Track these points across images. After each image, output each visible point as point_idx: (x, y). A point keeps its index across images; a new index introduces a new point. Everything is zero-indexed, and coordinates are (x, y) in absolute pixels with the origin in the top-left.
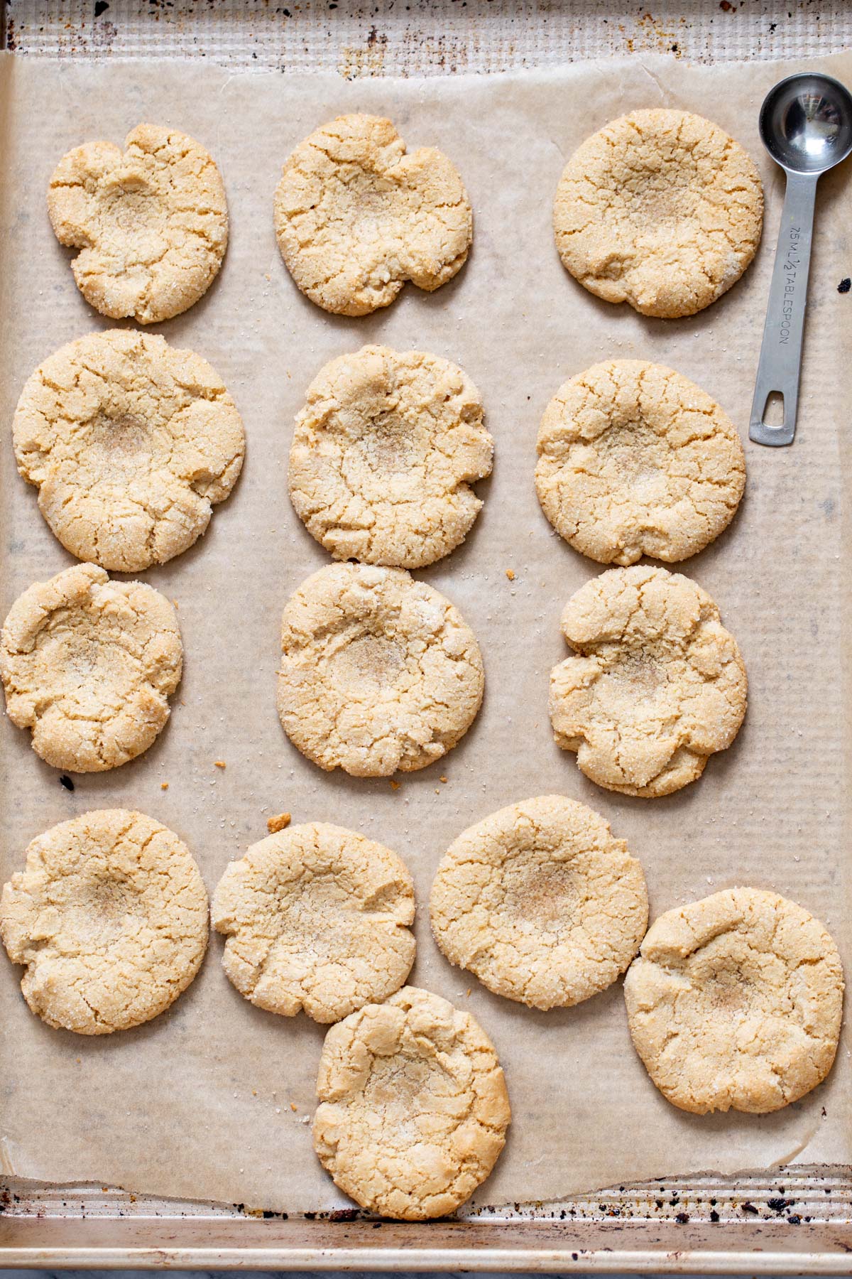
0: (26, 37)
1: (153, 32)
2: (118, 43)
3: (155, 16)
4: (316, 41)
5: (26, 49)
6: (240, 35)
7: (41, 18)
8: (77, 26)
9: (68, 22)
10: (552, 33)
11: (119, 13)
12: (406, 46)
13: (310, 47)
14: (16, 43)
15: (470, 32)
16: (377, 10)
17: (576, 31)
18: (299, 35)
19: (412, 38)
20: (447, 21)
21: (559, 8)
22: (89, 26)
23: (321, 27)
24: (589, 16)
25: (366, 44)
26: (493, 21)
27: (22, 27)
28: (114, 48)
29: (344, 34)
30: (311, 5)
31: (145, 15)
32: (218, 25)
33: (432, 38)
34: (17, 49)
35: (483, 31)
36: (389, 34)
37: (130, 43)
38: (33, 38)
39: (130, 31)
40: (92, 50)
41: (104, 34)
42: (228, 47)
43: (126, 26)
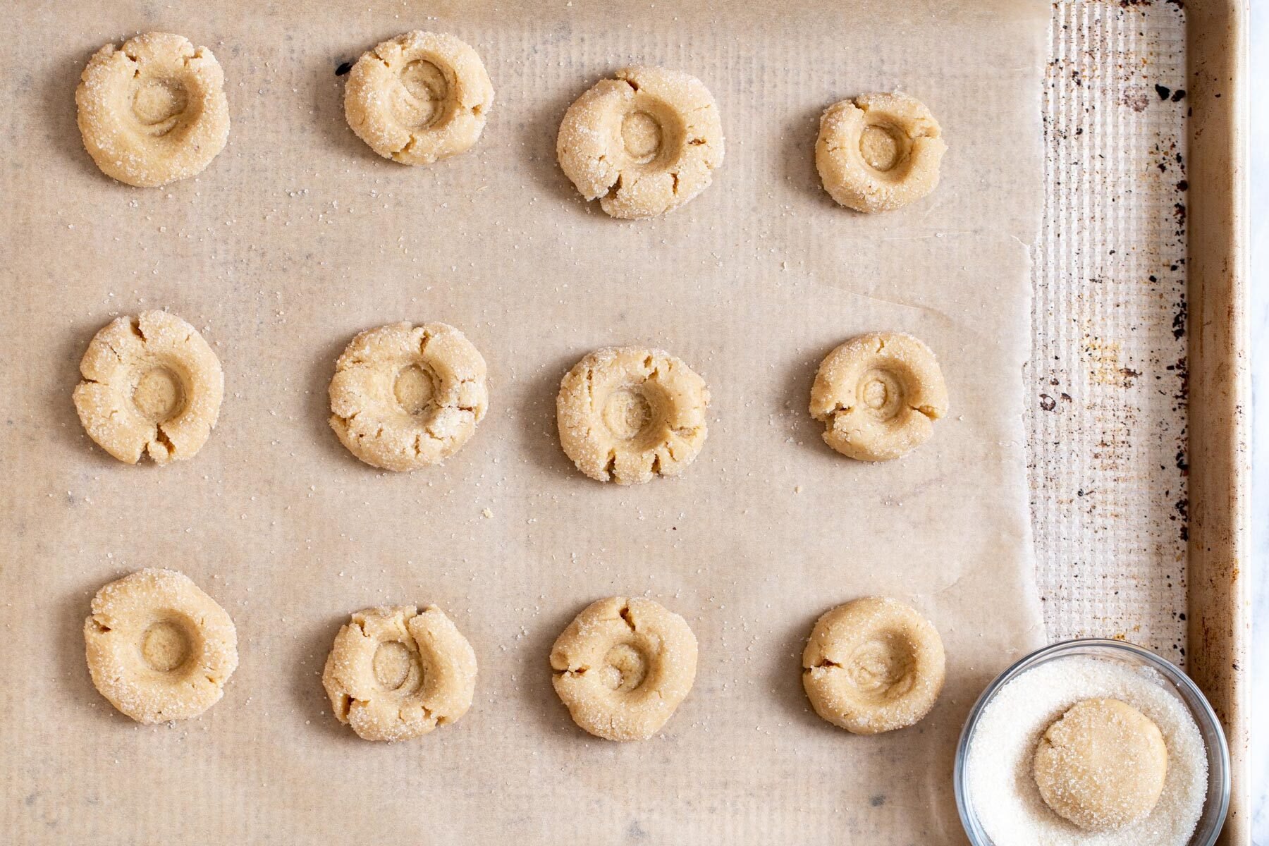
0: (1134, 19)
1: (1138, 149)
2: (1127, 113)
3: (1154, 150)
4: (1127, 315)
5: (1122, 18)
6: (1133, 237)
7: (1153, 34)
8: (1144, 71)
9: (1149, 62)
10: (1133, 557)
11: (1158, 113)
12: (1121, 407)
13: (1121, 309)
14: (1127, 8)
15: (1134, 473)
16: (1158, 378)
17: (1134, 582)
18: (1133, 298)
19: (1129, 414)
20: (1146, 450)
21: (1159, 564)
22: (1143, 83)
23: (1141, 321)
24: (1150, 595)
25: (1123, 367)
26: (1146, 497)
27: (1144, 14)
28: (1122, 107)
29: (1134, 344)
30: (1163, 311)
31: (1155, 140)
32: (1144, 215)
33: (1128, 435)
34: (1121, 9)
35: (1135, 487)
36: (1133, 390)
37: (1127, 125)
38: (1132, 26)
39: (1139, 124)
40: (1120, 86)
41: (1136, 98)
42: (1122, 225)
43: (1143, 121)
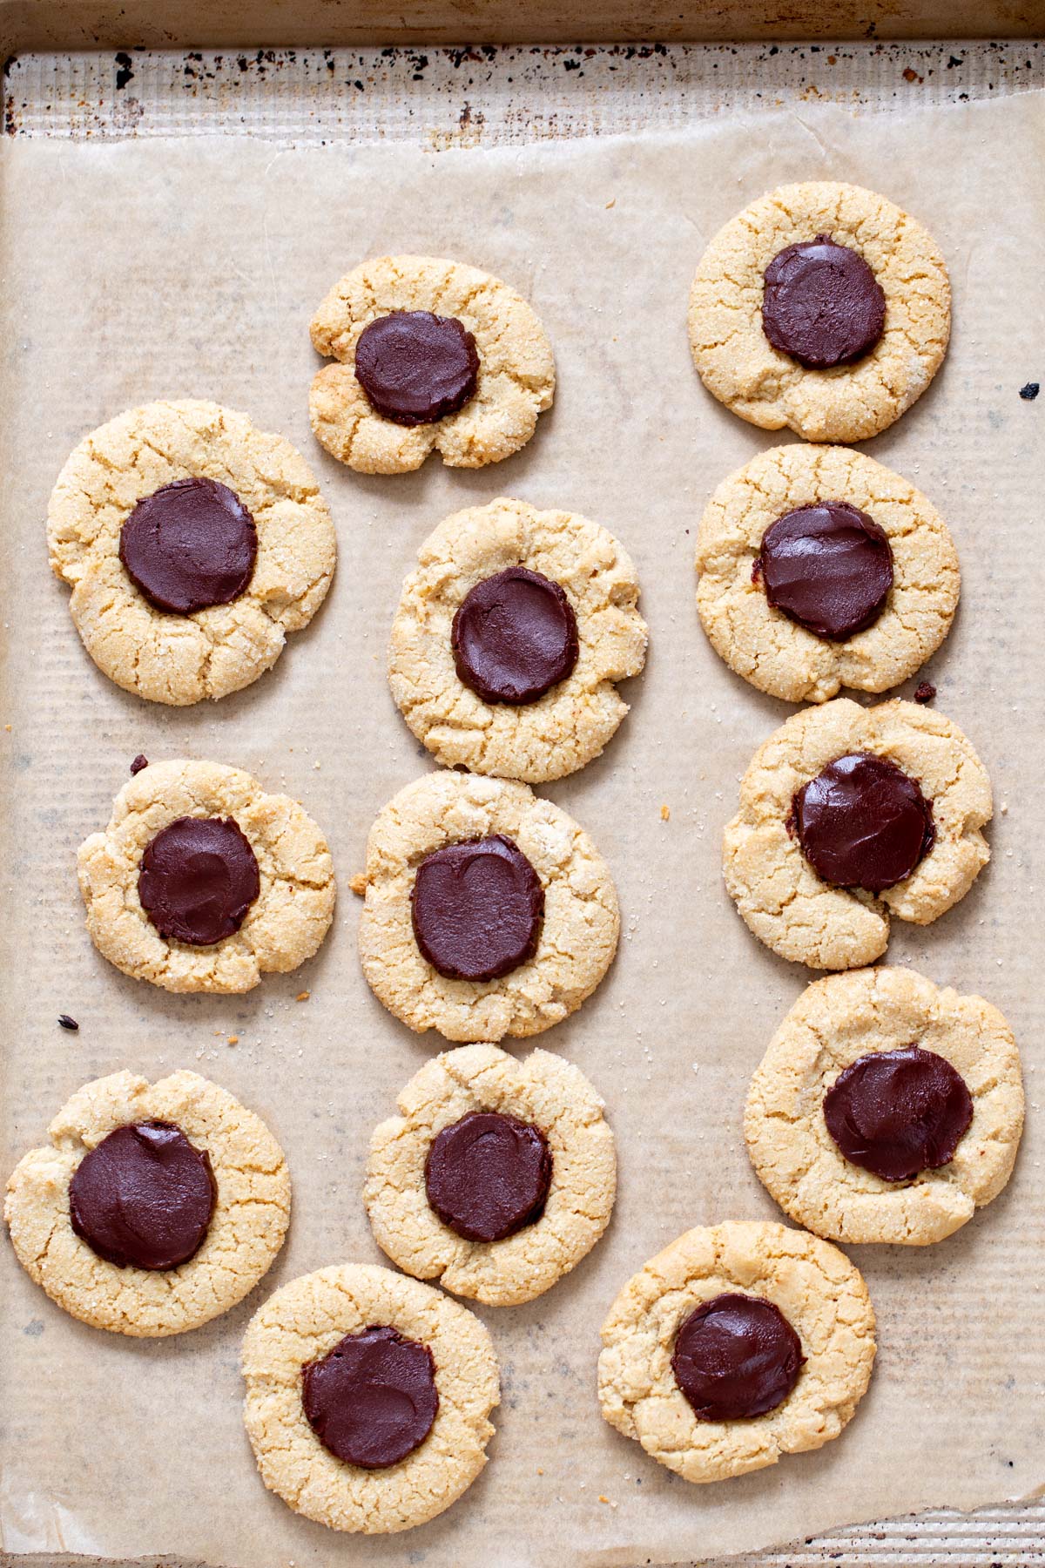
0: (30, 117)
1: (189, 110)
2: (146, 124)
3: (192, 89)
4: (394, 120)
5: (29, 132)
6: (297, 115)
7: (48, 93)
8: (94, 104)
9: (82, 98)
10: (692, 109)
11: (146, 86)
12: (507, 127)
13: (387, 128)
14: (17, 125)
15: (589, 109)
16: (471, 82)
17: (722, 107)
18: (372, 113)
19: (516, 117)
20: (560, 95)
21: (700, 78)
22: (108, 104)
23: (401, 103)
24: (738, 88)
25: (458, 125)
26: (617, 95)
27: (24, 105)
28: (140, 130)
29: (429, 112)
30: (388, 76)
31: (180, 89)
32: (272, 101)
33: (541, 117)
34: (18, 133)
35: (605, 108)
36: (486, 112)
37: (160, 124)
38: (38, 119)
39: (159, 109)
40: (112, 134)
41: (127, 113)
42: (284, 129)
43: (155, 104)
